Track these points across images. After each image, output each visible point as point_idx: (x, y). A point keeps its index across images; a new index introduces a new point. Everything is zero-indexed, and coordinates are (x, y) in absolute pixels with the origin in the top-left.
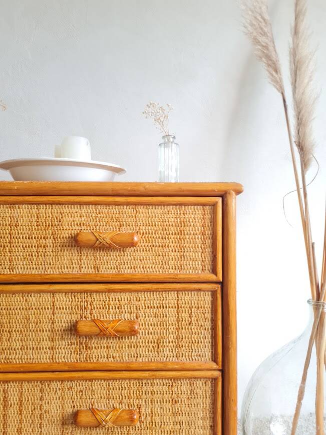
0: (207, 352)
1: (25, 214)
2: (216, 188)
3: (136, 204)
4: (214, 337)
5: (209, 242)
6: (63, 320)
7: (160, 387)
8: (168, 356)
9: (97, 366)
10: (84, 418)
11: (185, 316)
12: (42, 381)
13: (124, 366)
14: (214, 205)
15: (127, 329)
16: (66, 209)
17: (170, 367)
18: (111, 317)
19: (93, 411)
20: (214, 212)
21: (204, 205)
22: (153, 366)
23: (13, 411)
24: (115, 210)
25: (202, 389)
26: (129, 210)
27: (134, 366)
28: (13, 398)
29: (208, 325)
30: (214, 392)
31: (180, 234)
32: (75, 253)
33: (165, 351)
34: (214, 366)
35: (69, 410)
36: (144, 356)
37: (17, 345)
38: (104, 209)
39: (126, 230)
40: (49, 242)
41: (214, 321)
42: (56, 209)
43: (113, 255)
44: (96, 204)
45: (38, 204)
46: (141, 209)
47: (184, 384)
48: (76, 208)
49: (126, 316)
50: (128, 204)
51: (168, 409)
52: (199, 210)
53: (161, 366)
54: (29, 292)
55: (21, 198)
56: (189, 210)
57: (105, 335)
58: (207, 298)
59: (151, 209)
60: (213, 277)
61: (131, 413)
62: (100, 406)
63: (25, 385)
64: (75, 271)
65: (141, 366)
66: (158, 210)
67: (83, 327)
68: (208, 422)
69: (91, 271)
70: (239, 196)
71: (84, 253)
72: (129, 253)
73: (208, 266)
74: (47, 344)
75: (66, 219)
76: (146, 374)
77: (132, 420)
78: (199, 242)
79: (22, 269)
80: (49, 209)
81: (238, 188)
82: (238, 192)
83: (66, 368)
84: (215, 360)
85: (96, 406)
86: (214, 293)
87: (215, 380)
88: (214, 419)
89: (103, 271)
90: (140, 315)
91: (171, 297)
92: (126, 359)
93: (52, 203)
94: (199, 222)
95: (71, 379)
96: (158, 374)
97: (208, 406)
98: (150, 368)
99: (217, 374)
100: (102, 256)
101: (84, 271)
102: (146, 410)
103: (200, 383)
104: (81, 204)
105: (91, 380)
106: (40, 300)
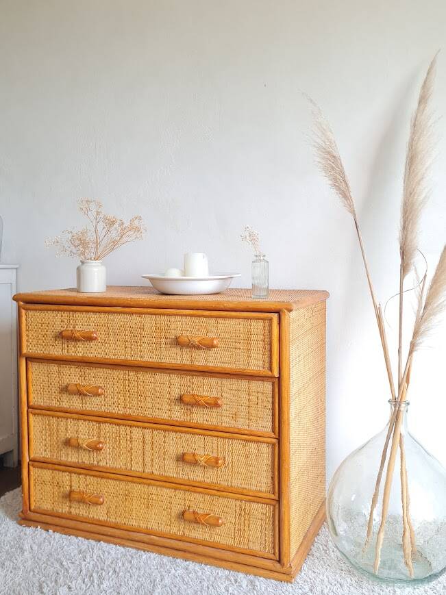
0: (269, 425)
1: (148, 321)
2: (272, 307)
3: (217, 317)
4: (273, 415)
5: (267, 347)
6: (176, 392)
7: (237, 445)
8: (242, 424)
9: (196, 425)
10: (188, 458)
11: (253, 398)
12: (165, 430)
13: (213, 428)
14: (271, 320)
15: (213, 402)
16: (173, 318)
17: (243, 432)
18: (205, 394)
19: (194, 454)
20: (271, 325)
21: (264, 319)
22: (231, 430)
23: (148, 447)
24: (204, 320)
25: (265, 450)
26: (212, 321)
27: (220, 428)
28: (148, 439)
29: (270, 406)
30: (273, 454)
31: (248, 341)
32: (178, 350)
33: (240, 421)
34: (273, 435)
35: (180, 451)
36: (227, 422)
37: (150, 405)
38: (197, 320)
39: (211, 335)
40: (163, 340)
41: (274, 404)
42: (166, 319)
43: (202, 352)
44: (191, 316)
45: (156, 314)
46: (221, 321)
47: (253, 446)
48: (179, 318)
49: (214, 394)
50: (211, 317)
51: (243, 461)
52: (261, 323)
53: (236, 431)
55: (145, 310)
56: (254, 323)
57: (199, 404)
58: (269, 386)
59: (228, 321)
61: (217, 459)
62: (200, 452)
63: (155, 432)
64: (179, 362)
65: (223, 429)
66: (232, 322)
67: (186, 399)
68: (270, 475)
69: (189, 363)
70: (291, 314)
71: (184, 350)
72: (213, 351)
73: (267, 365)
74: (166, 407)
75: (173, 326)
76: (228, 435)
77: (217, 463)
78: (261, 347)
79: (148, 357)
80: (162, 318)
81: (289, 307)
82: (290, 311)
83: (178, 424)
84: (274, 432)
85: (196, 452)
87: (274, 444)
88: (273, 473)
89: (196, 363)
90: (224, 395)
91: (244, 384)
92: (215, 423)
93: (164, 315)
94: (260, 332)
95: (181, 432)
96: (235, 435)
97: (270, 463)
98: (230, 431)
99: (275, 441)
100: (196, 353)
101: (185, 362)
102: (228, 459)
103: (264, 446)
104: (182, 315)
105: (193, 434)
106: (161, 377)
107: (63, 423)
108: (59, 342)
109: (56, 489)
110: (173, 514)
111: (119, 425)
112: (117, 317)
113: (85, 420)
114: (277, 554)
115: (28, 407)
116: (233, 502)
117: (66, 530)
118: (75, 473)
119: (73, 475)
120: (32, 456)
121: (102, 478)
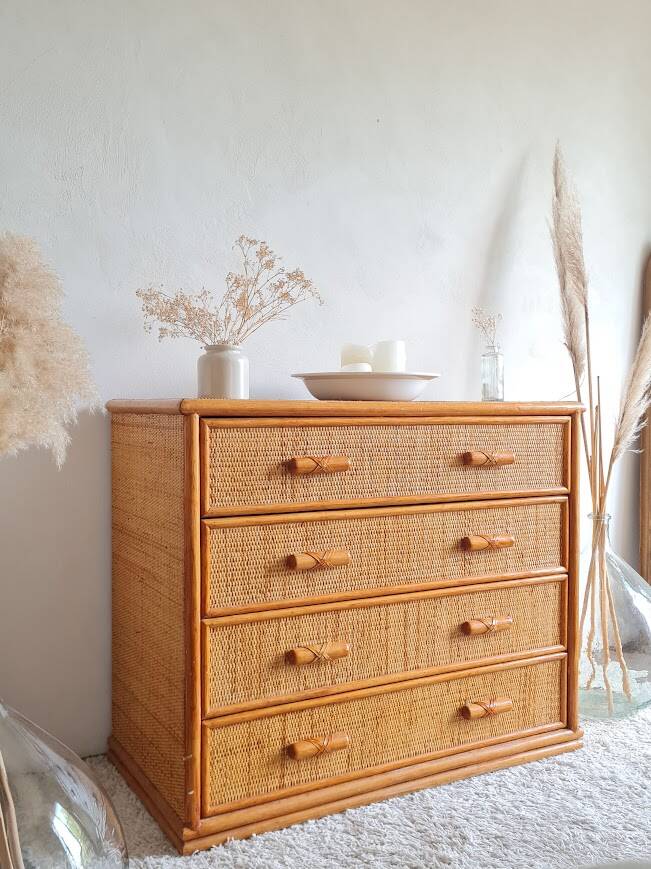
0: (557, 557)
1: (421, 435)
4: (562, 545)
5: (560, 457)
6: (453, 537)
9: (477, 579)
10: (475, 627)
12: (436, 598)
13: (498, 577)
14: (565, 424)
16: (455, 430)
20: (565, 431)
21: (558, 423)
23: (412, 628)
24: (492, 429)
25: (553, 592)
26: (502, 429)
27: (505, 576)
28: (412, 618)
29: (557, 533)
30: (562, 593)
32: (463, 472)
34: (563, 570)
38: (484, 429)
40: (441, 462)
41: (562, 530)
42: (446, 430)
46: (512, 428)
47: (540, 589)
48: (462, 429)
50: (502, 423)
52: (553, 429)
54: (424, 513)
56: (546, 428)
58: (557, 509)
59: (519, 428)
60: (564, 489)
63: (422, 603)
65: (511, 576)
68: (557, 621)
71: (469, 472)
73: (560, 480)
76: (514, 583)
80: (440, 429)
84: (564, 565)
86: (563, 505)
87: (562, 582)
88: (561, 617)
89: (483, 489)
91: (532, 510)
93: (443, 424)
95: (458, 594)
96: (524, 581)
97: (557, 606)
99: (565, 576)
100: (487, 474)
103: (551, 586)
104: (467, 424)
105: (473, 593)
106: (433, 520)
107: (272, 629)
108: (276, 483)
109: (255, 755)
110: (445, 720)
111: (369, 607)
112: (375, 431)
113: (312, 614)
114: (565, 720)
115: (203, 615)
116: (516, 673)
117: (281, 820)
118: (292, 712)
119: (289, 716)
120: (209, 710)
121: (340, 702)
